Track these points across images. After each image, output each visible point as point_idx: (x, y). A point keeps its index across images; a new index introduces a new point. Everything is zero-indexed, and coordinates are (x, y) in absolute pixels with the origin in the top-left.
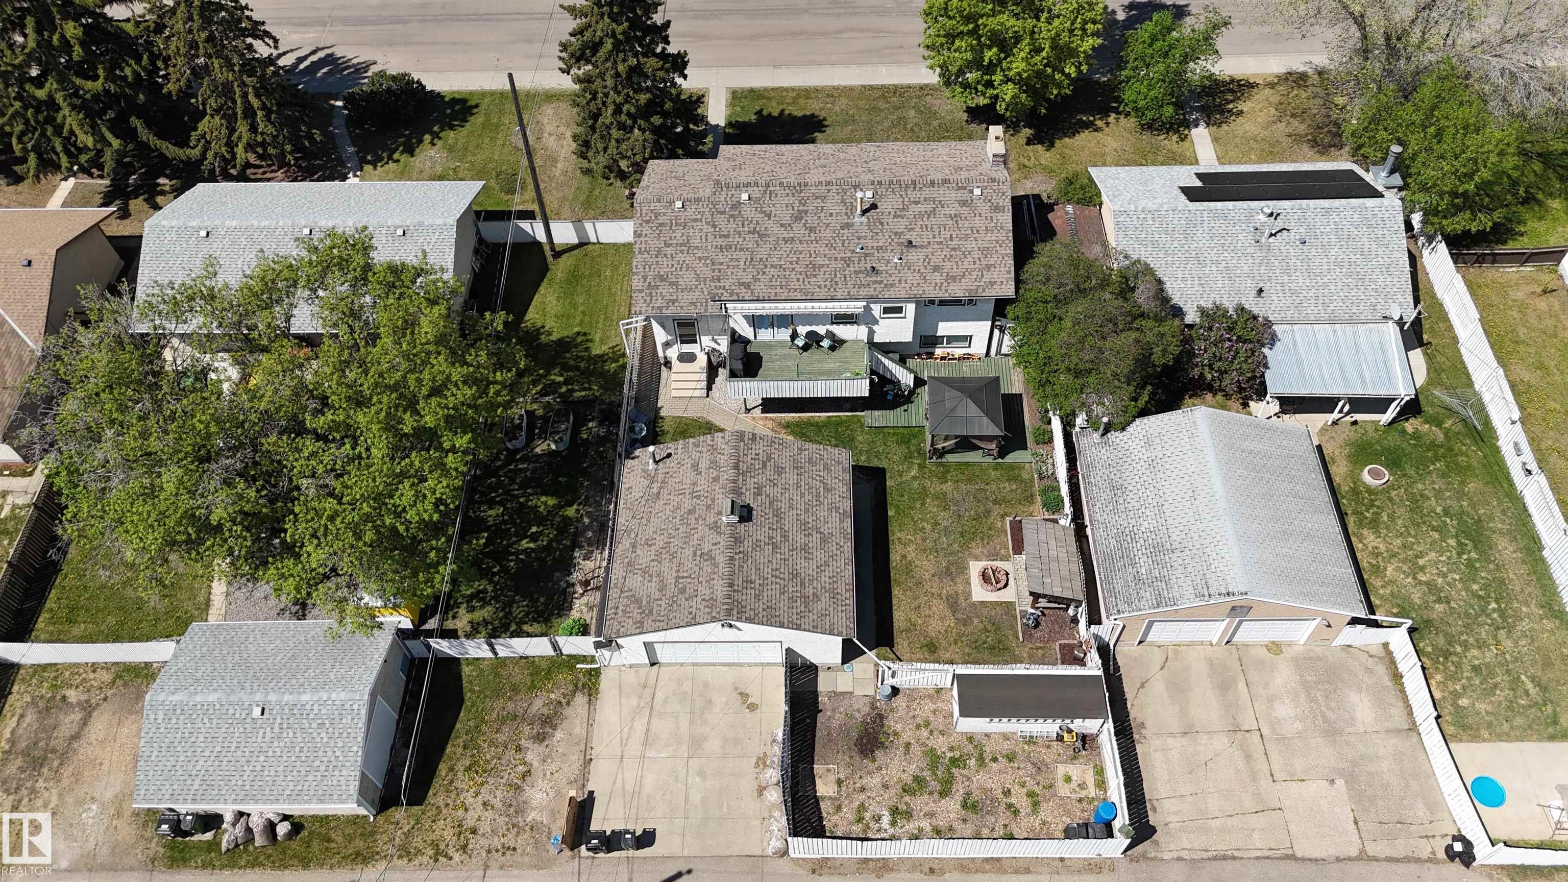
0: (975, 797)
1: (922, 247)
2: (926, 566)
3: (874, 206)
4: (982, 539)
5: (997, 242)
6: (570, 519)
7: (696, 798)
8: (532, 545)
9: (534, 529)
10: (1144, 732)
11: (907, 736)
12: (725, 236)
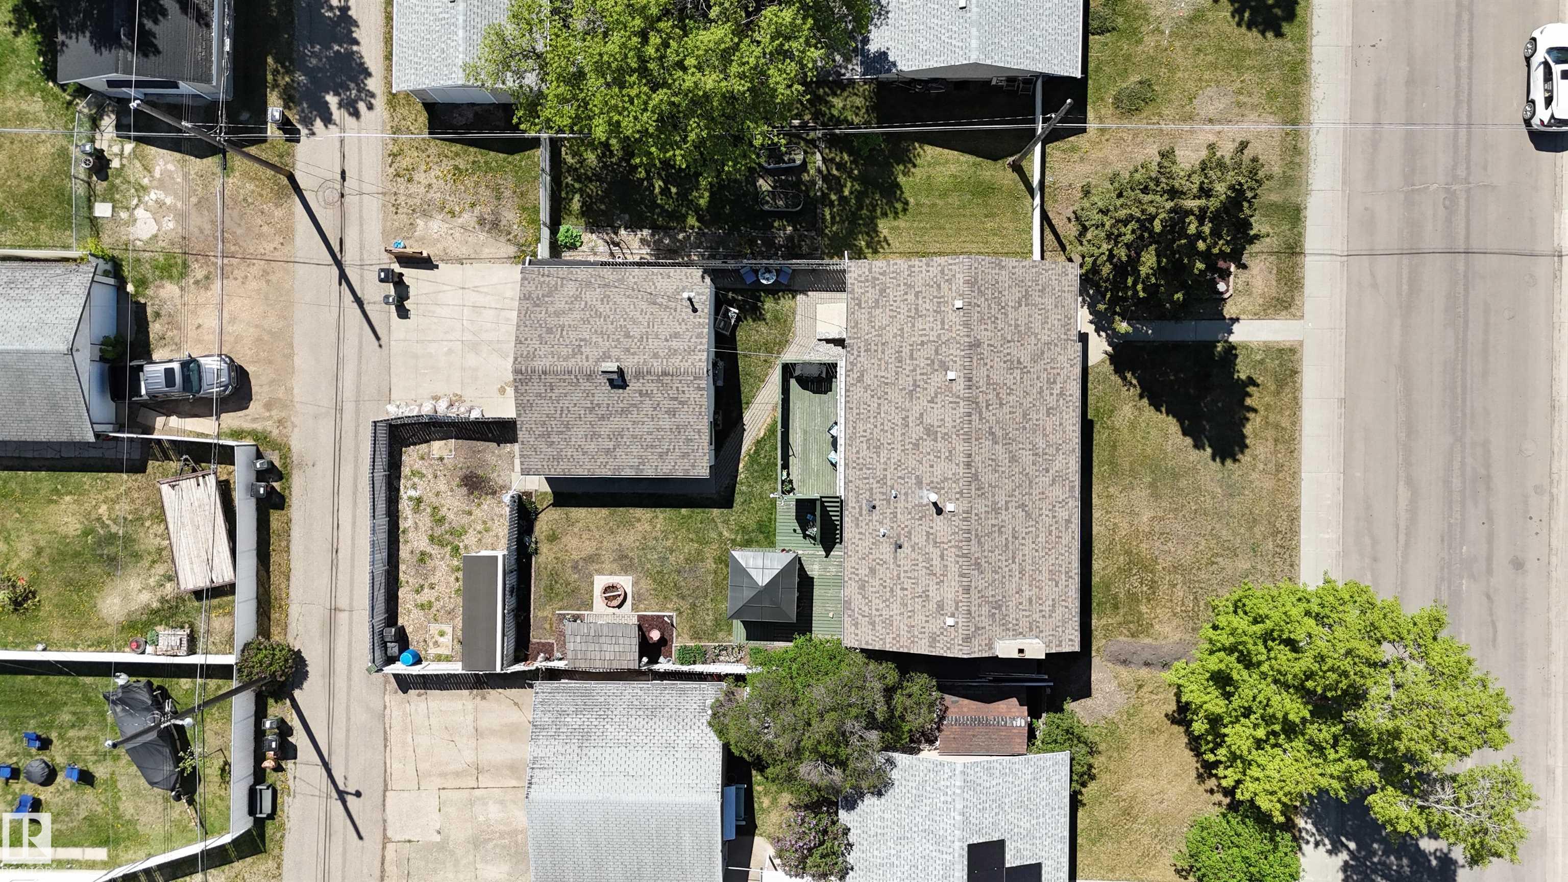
0: (428, 561)
2: (629, 539)
3: (939, 511)
4: (655, 590)
5: (898, 635)
6: (684, 221)
7: (432, 349)
8: (657, 190)
9: (674, 190)
10: (479, 698)
11: (478, 513)
12: (912, 355)
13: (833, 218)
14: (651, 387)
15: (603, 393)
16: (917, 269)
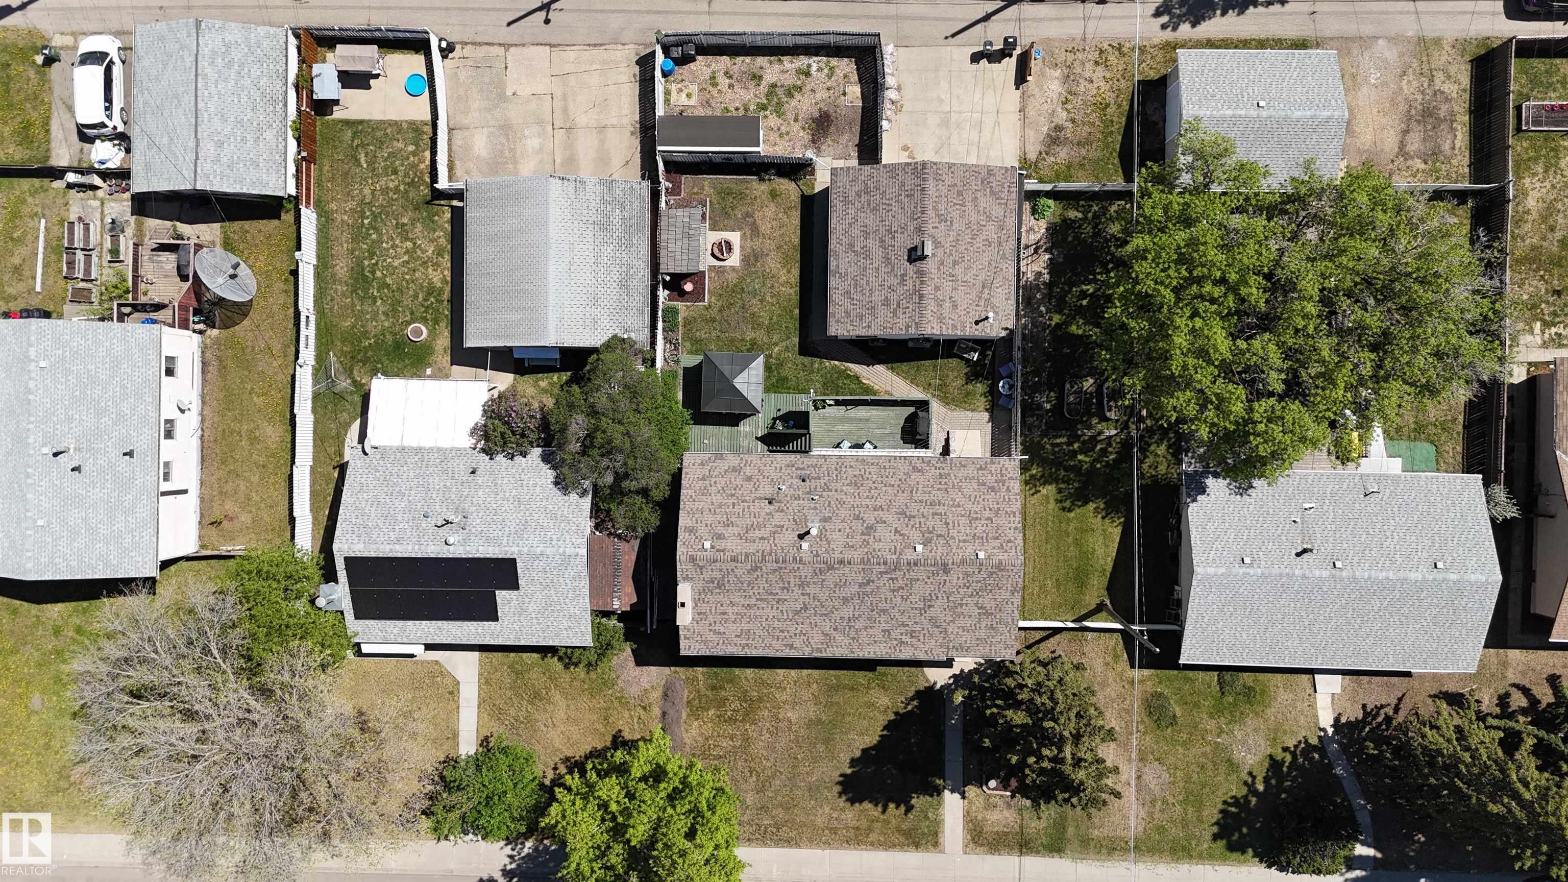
0: (753, 83)
1: (761, 499)
2: (772, 263)
3: (802, 537)
5: (694, 500)
7: (944, 85)
10: (632, 129)
11: (796, 127)
13: (1058, 445)
14: (910, 284)
15: (904, 242)
16: (1012, 519)
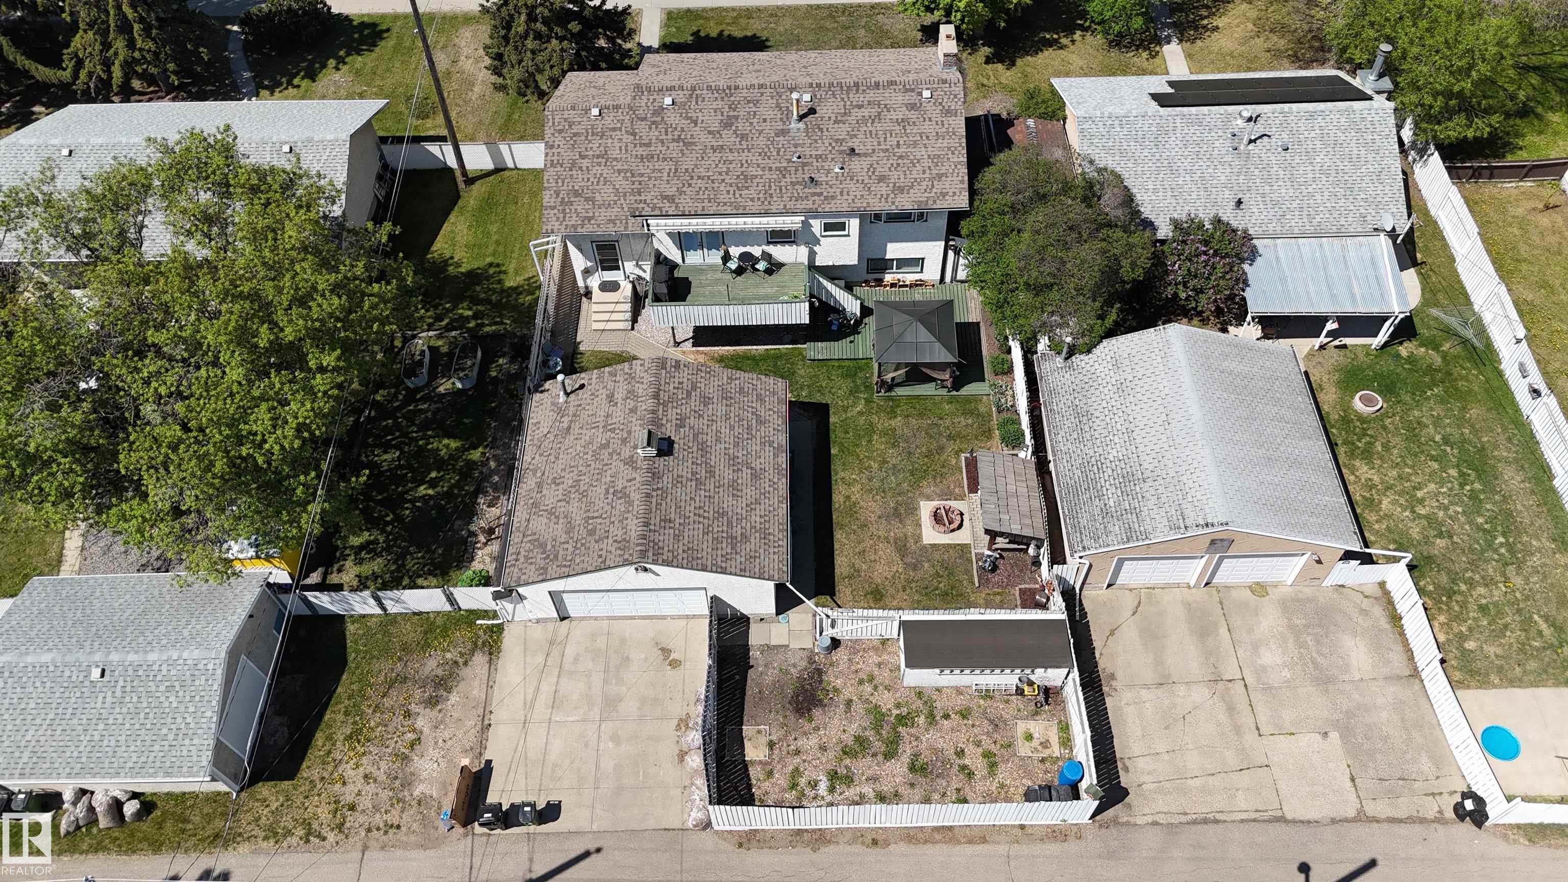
0: (923, 759)
1: (866, 155)
2: (871, 507)
3: (812, 111)
4: (935, 477)
5: (949, 148)
6: (474, 463)
7: (608, 765)
8: (431, 492)
9: (433, 474)
10: (1114, 683)
11: (848, 692)
12: (646, 145)
13: (496, 323)
14: (672, 414)
15: (678, 465)
16: (555, 158)
